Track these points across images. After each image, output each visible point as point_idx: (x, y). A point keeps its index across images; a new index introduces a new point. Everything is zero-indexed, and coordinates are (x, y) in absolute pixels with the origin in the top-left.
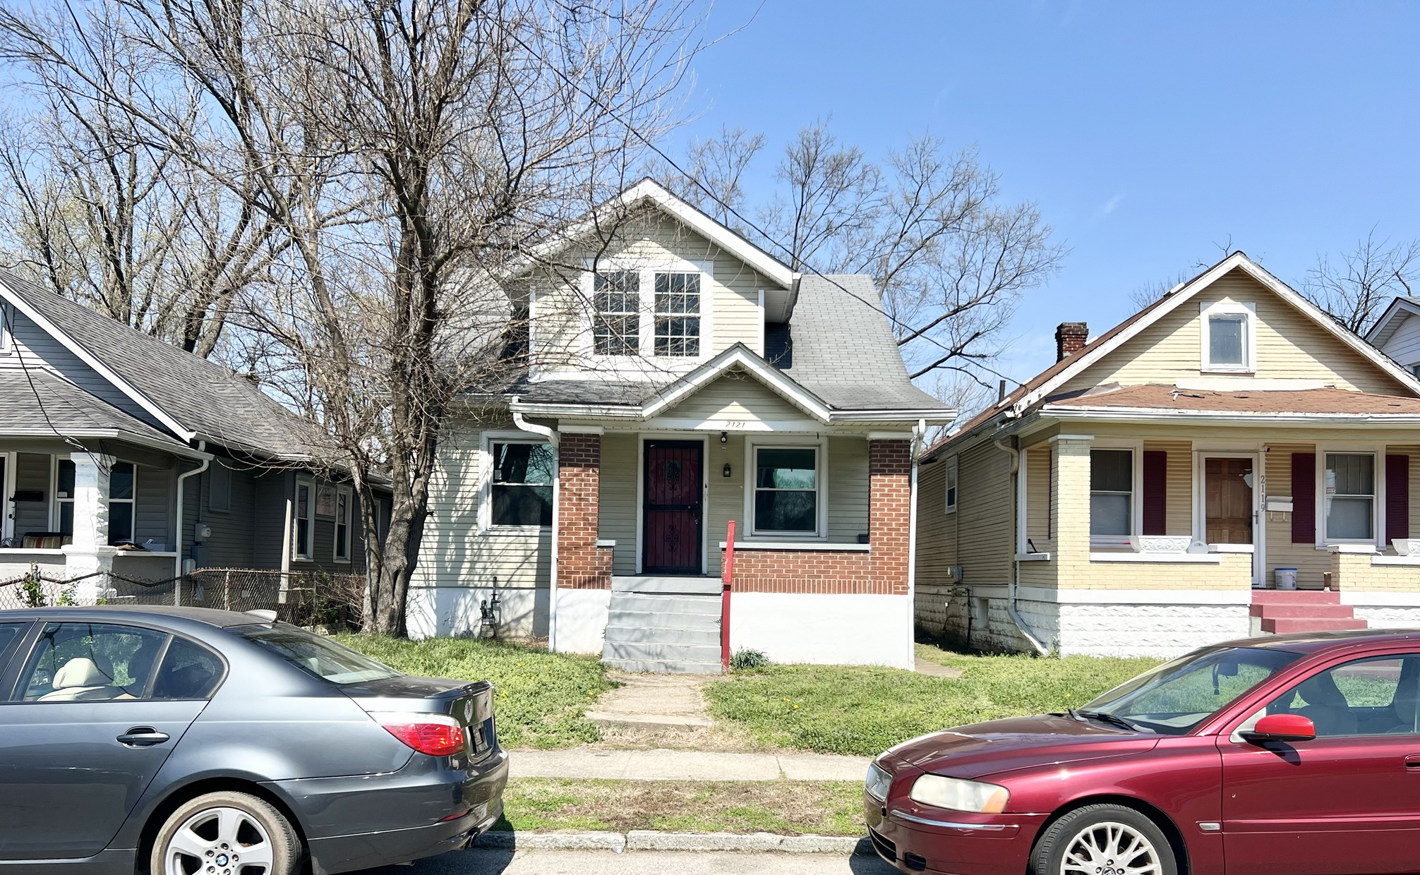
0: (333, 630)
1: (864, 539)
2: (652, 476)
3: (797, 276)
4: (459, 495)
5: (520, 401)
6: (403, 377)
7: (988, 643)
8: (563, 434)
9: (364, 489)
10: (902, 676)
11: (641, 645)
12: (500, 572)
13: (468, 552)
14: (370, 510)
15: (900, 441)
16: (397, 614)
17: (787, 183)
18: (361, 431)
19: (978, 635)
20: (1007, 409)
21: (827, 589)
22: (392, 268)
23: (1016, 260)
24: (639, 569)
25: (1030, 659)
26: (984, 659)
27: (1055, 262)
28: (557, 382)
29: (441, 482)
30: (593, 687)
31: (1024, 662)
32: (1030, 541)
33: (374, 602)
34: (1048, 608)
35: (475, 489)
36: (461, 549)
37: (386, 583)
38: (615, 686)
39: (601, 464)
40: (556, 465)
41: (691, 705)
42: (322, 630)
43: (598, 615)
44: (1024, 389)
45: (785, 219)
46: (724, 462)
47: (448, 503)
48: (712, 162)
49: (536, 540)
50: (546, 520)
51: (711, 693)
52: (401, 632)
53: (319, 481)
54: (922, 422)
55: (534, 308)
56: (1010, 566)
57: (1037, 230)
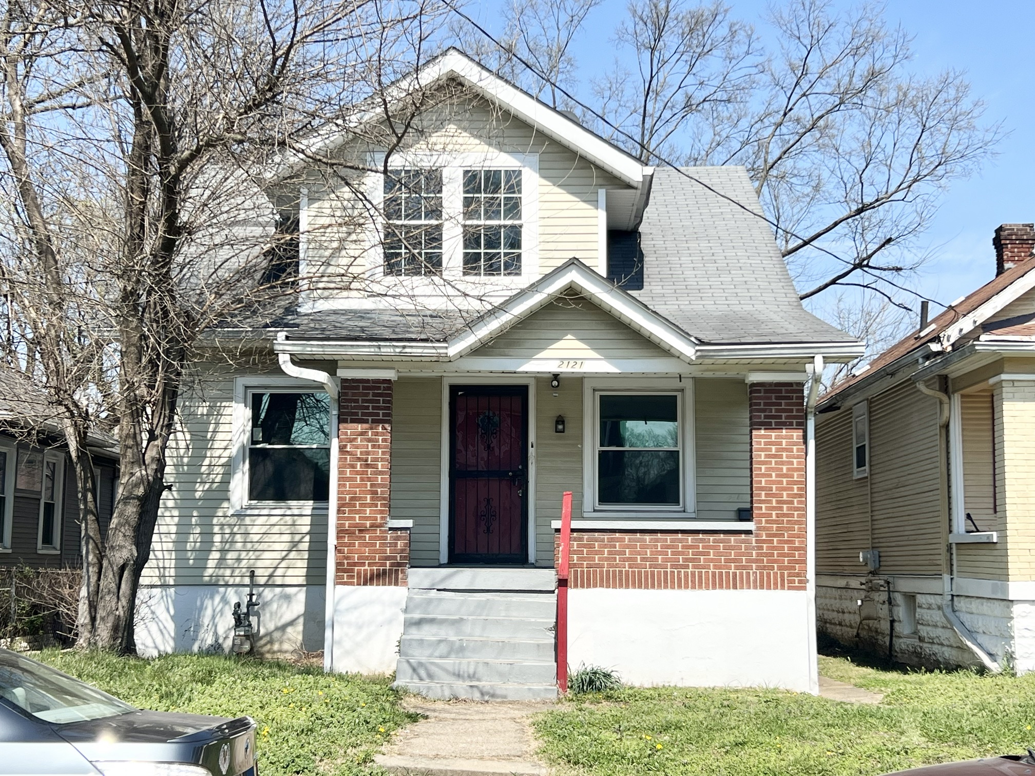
0: (37, 644)
1: (745, 515)
2: (460, 435)
3: (649, 170)
4: (207, 462)
5: (287, 338)
6: (135, 309)
7: (918, 655)
8: (344, 380)
9: (81, 456)
10: (801, 702)
11: (449, 662)
12: (259, 564)
13: (217, 538)
14: (89, 485)
15: (789, 384)
16: (122, 623)
17: (630, 49)
18: (79, 380)
19: (903, 644)
20: (932, 340)
21: (696, 583)
22: (123, 169)
23: (938, 145)
24: (444, 558)
25: (975, 677)
26: (913, 677)
27: (990, 147)
28: (335, 312)
29: (182, 444)
30: (384, 721)
31: (967, 681)
32: (969, 516)
33: (93, 607)
34: (997, 608)
35: (227, 453)
36: (207, 534)
37: (108, 581)
38: (413, 718)
39: (394, 418)
40: (335, 421)
41: (517, 746)
42: (21, 644)
43: (390, 621)
44: (954, 313)
45: (629, 92)
46: (554, 414)
47: (191, 474)
48: (535, 22)
49: (308, 520)
50: (320, 493)
51: (543, 728)
52: (128, 648)
53: (22, 446)
54: (819, 359)
55: (306, 218)
56: (944, 549)
57: (966, 104)
